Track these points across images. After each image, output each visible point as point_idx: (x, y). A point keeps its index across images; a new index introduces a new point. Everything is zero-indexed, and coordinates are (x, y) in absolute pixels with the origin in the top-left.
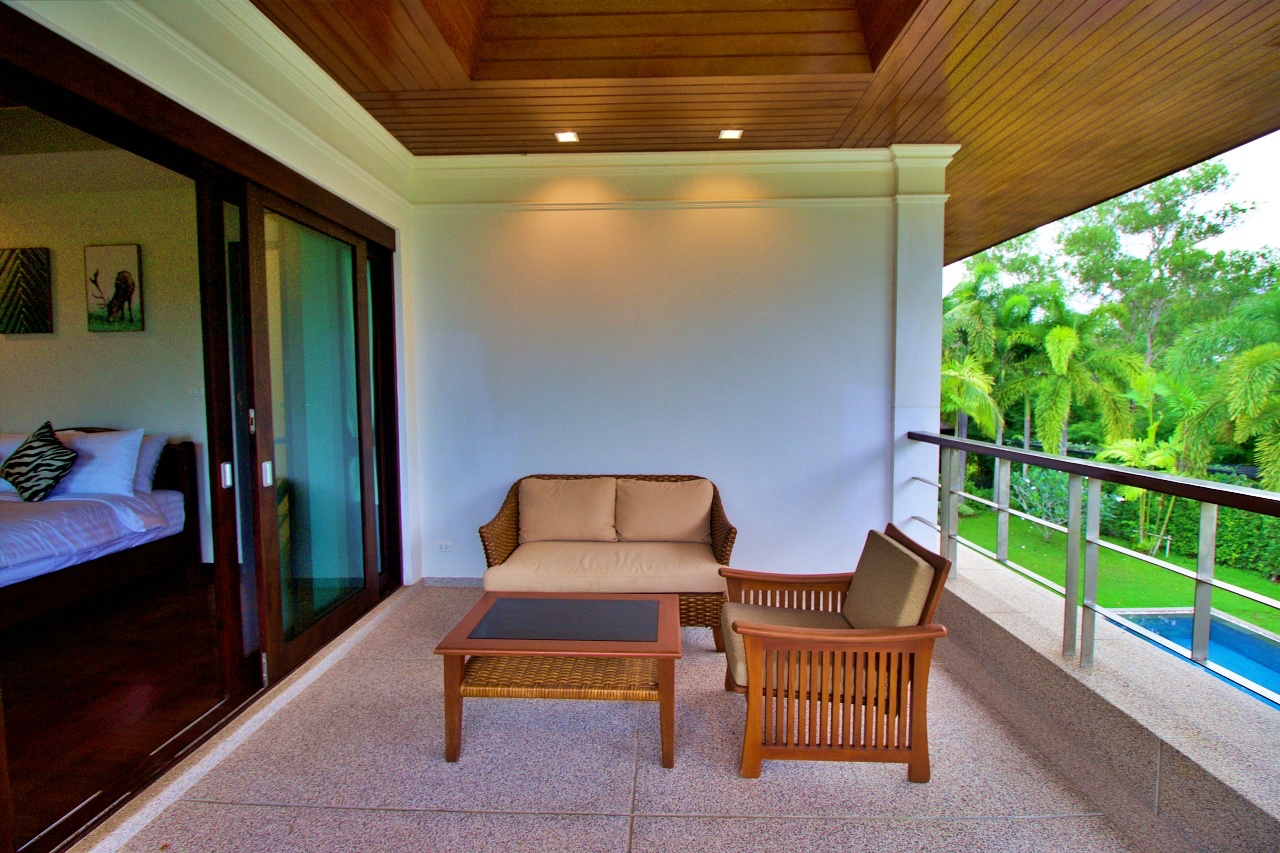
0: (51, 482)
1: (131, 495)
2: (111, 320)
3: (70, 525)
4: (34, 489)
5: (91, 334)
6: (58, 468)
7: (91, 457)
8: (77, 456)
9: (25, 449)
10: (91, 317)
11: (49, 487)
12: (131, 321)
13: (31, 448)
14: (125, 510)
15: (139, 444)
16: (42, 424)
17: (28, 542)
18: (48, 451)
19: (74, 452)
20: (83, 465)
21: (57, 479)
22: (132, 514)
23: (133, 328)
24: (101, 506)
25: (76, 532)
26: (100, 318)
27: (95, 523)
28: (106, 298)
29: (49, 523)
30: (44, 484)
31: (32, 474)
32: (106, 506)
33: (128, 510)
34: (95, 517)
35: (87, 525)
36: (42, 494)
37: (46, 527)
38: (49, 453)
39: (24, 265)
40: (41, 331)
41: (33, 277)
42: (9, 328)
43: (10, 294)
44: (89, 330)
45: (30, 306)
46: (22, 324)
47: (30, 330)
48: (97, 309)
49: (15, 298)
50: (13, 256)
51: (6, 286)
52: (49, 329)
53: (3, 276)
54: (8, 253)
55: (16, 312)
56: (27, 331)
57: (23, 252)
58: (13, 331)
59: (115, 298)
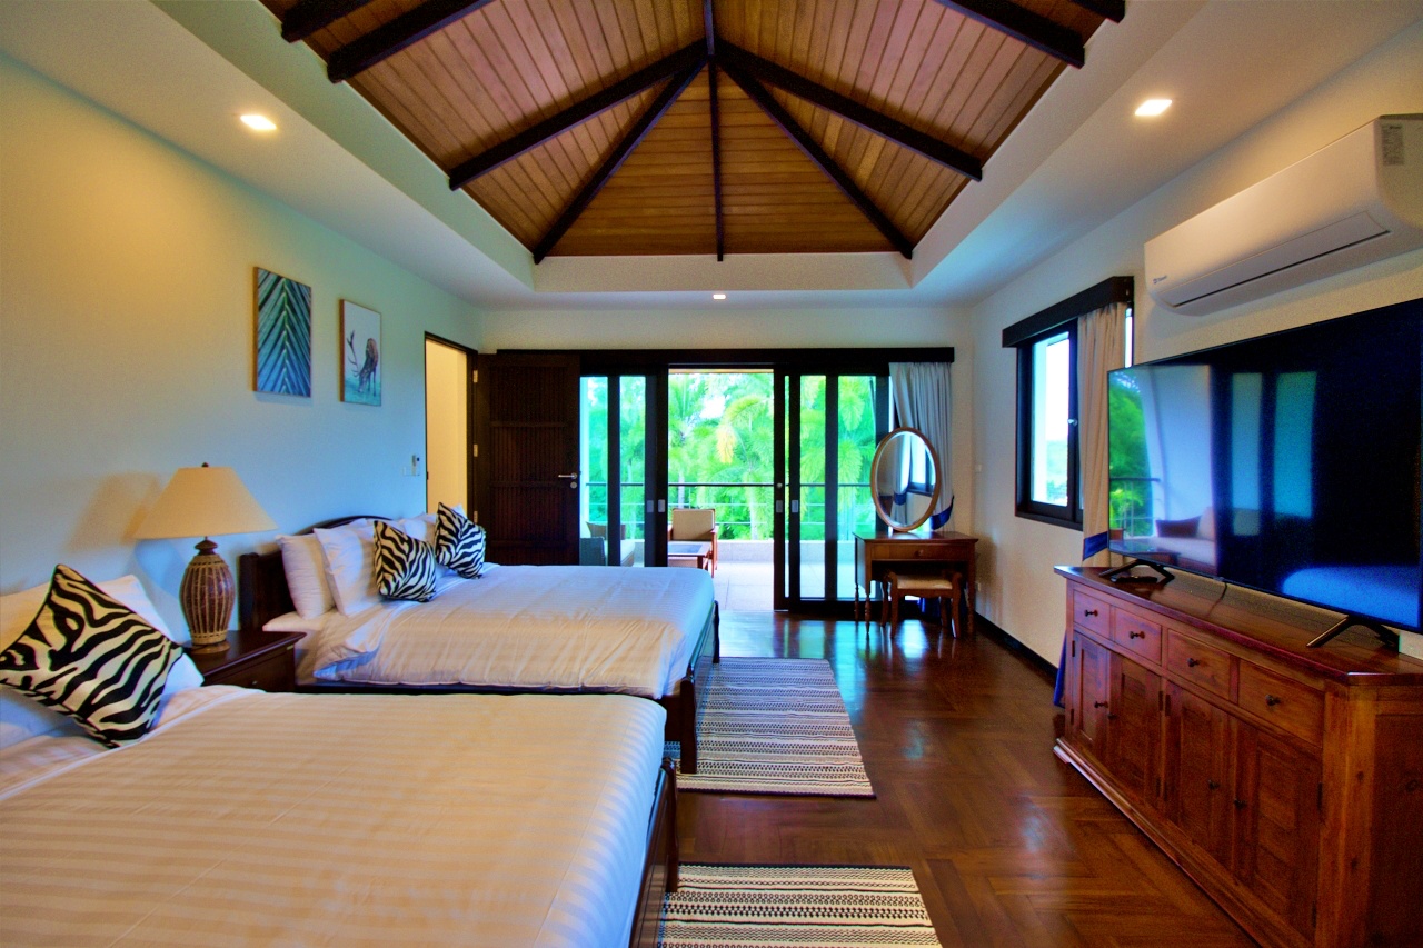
2: (361, 389)
12: (375, 395)
23: (375, 403)
28: (358, 365)
39: (290, 303)
40: (301, 394)
41: (298, 321)
42: (270, 385)
43: (273, 337)
44: (342, 399)
45: (294, 357)
46: (284, 383)
47: (291, 391)
48: (352, 375)
49: (280, 343)
50: (279, 285)
51: (270, 323)
52: (309, 394)
53: (267, 308)
54: (272, 278)
55: (279, 363)
56: (288, 391)
57: (290, 282)
58: (272, 391)
59: (365, 367)
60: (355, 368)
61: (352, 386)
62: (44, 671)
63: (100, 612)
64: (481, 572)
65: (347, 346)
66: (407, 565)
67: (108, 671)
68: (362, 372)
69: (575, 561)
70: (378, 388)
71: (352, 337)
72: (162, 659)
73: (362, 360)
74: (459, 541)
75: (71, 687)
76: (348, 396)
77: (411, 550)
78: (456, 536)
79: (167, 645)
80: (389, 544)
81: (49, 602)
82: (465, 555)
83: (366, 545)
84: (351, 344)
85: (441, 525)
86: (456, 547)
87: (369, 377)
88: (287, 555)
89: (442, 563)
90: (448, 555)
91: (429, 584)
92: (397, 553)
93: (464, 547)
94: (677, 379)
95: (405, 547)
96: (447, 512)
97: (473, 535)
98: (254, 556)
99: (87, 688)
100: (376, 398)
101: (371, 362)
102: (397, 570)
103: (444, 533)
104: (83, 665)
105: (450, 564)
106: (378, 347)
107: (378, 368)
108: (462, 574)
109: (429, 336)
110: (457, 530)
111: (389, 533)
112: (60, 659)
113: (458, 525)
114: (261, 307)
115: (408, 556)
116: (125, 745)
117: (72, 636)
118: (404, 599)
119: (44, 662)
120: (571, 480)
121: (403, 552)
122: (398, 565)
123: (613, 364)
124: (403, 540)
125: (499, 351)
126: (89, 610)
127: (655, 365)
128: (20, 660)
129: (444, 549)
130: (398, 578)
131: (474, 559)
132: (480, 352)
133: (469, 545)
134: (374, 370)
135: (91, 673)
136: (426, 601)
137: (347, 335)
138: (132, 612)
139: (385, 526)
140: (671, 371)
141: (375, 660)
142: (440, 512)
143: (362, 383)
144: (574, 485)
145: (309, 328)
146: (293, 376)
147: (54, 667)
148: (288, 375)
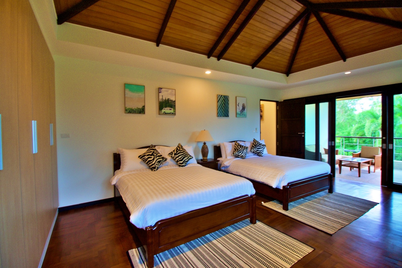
2: (241, 115)
10: (237, 114)
39: (224, 100)
40: (226, 117)
41: (226, 103)
42: (220, 115)
43: (221, 107)
44: (236, 117)
45: (225, 110)
46: (223, 115)
48: (238, 111)
49: (222, 108)
50: (222, 97)
51: (220, 104)
52: (228, 116)
53: (219, 102)
54: (220, 96)
55: (222, 111)
56: (224, 116)
57: (224, 96)
58: (220, 116)
59: (242, 110)
60: (239, 110)
61: (239, 114)
62: (173, 156)
63: (181, 149)
64: (262, 155)
65: (237, 106)
66: (239, 150)
67: (180, 157)
68: (241, 111)
69: (304, 158)
70: (245, 114)
71: (239, 104)
72: (187, 157)
73: (241, 108)
74: (256, 147)
75: (176, 158)
76: (237, 116)
77: (240, 148)
78: (255, 146)
79: (189, 156)
80: (236, 146)
81: (177, 148)
82: (257, 151)
83: (232, 146)
84: (238, 105)
85: (253, 144)
86: (255, 149)
87: (243, 112)
88: (221, 147)
89: (252, 152)
90: (253, 150)
91: (244, 155)
92: (237, 148)
93: (257, 149)
94: (339, 102)
95: (239, 147)
96: (255, 141)
97: (260, 146)
98: (216, 146)
99: (178, 159)
100: (245, 116)
101: (244, 108)
102: (236, 151)
103: (253, 145)
104: (177, 156)
105: (253, 152)
106: (245, 105)
107: (245, 109)
108: (258, 155)
109: (261, 100)
110: (256, 145)
111: (237, 144)
112: (175, 154)
113: (257, 144)
114: (218, 102)
115: (239, 149)
116: (181, 167)
117: (177, 152)
118: (238, 157)
119: (173, 154)
120: (302, 135)
121: (238, 148)
122: (237, 150)
123: (316, 100)
124: (239, 145)
125: (284, 100)
126: (180, 149)
127: (331, 98)
128: (171, 154)
129: (252, 149)
130: (236, 153)
131: (260, 152)
132: (279, 101)
133: (259, 149)
134: (244, 110)
135: (178, 157)
136: (244, 159)
137: (237, 104)
138: (185, 150)
139: (236, 142)
140: (337, 100)
141: (229, 168)
142: (254, 141)
143: (241, 113)
144: (303, 136)
145: (228, 104)
146: (225, 113)
147: (174, 155)
148: (224, 113)
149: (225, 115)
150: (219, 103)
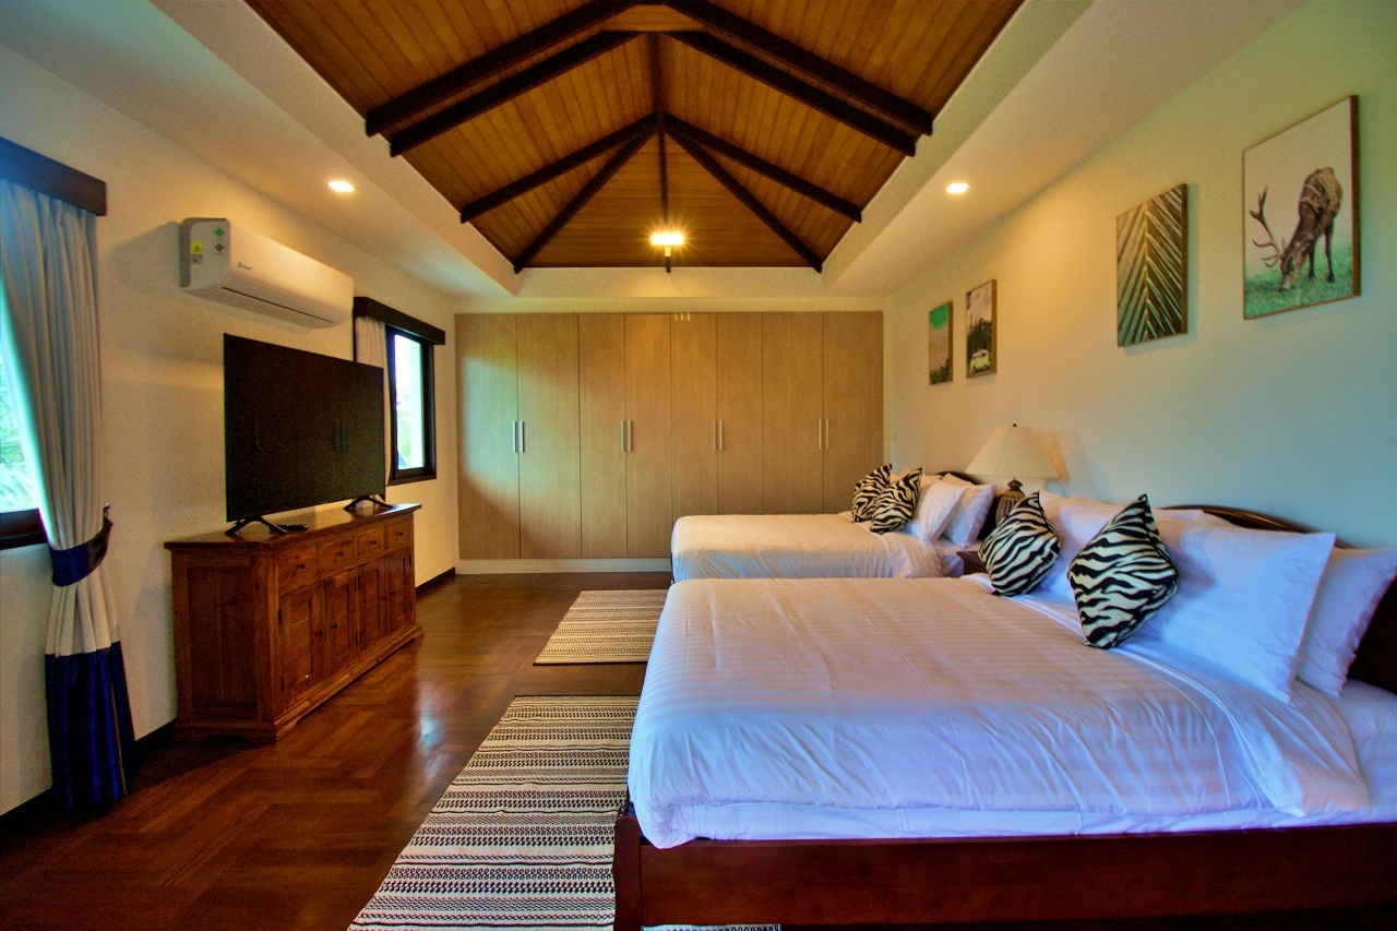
0: (1128, 617)
1: (1284, 698)
2: (1287, 286)
3: (1122, 745)
4: (1101, 623)
5: (1250, 323)
6: (1141, 594)
7: (1208, 581)
8: (1175, 578)
9: (1096, 545)
10: (1250, 289)
11: (1123, 625)
12: (1330, 278)
13: (1104, 543)
14: (1259, 740)
15: (1316, 572)
16: (1134, 499)
17: (1025, 768)
18: (1129, 554)
19: (1171, 567)
20: (1191, 595)
21: (1138, 614)
22: (1275, 755)
23: (1335, 295)
24: (1206, 711)
25: (1133, 767)
26: (1265, 287)
27: (1179, 753)
28: (1278, 243)
29: (1078, 730)
30: (1116, 618)
31: (1097, 594)
32: (1215, 714)
33: (1268, 741)
34: (1183, 741)
35: (1161, 754)
36: (1112, 636)
37: (1068, 738)
38: (1129, 559)
39: (1151, 227)
40: (1168, 333)
41: (1163, 242)
42: (1129, 336)
43: (1133, 281)
44: (1249, 315)
45: (1159, 292)
46: (1145, 326)
47: (1154, 334)
49: (1139, 286)
50: (1139, 218)
52: (1184, 328)
54: (1131, 215)
55: (1141, 308)
56: (1151, 337)
57: (1152, 205)
58: (1133, 341)
59: (1298, 235)
60: (1270, 251)
61: (1268, 286)
65: (1252, 224)
73: (1286, 232)
76: (1258, 306)
84: (1260, 217)
114: (1120, 257)
143: (1287, 269)
145: (1182, 240)
146: (1155, 314)
148: (1152, 318)
149: (1157, 328)
150: (1122, 265)
